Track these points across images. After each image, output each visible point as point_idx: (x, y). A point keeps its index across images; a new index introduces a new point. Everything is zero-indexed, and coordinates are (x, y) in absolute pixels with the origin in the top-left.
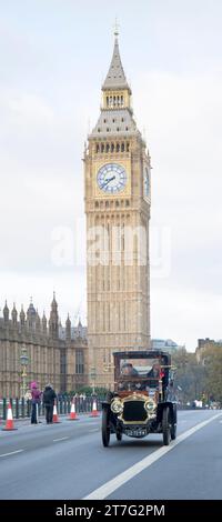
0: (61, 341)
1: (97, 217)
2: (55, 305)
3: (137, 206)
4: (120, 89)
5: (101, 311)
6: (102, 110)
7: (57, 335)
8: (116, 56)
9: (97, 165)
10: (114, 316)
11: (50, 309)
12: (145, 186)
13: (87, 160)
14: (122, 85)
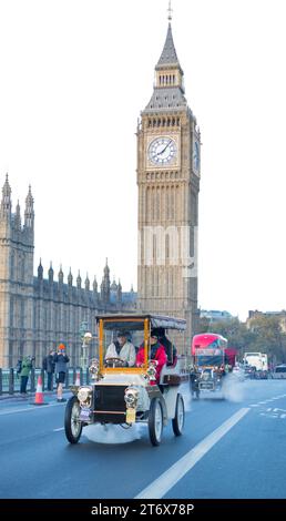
0: (112, 305)
1: (148, 188)
2: (107, 271)
3: (186, 176)
4: (172, 68)
5: (150, 276)
6: (155, 88)
7: (108, 299)
8: (169, 39)
9: (149, 139)
10: (163, 282)
11: (103, 275)
12: (195, 160)
13: (140, 134)
14: (174, 64)
